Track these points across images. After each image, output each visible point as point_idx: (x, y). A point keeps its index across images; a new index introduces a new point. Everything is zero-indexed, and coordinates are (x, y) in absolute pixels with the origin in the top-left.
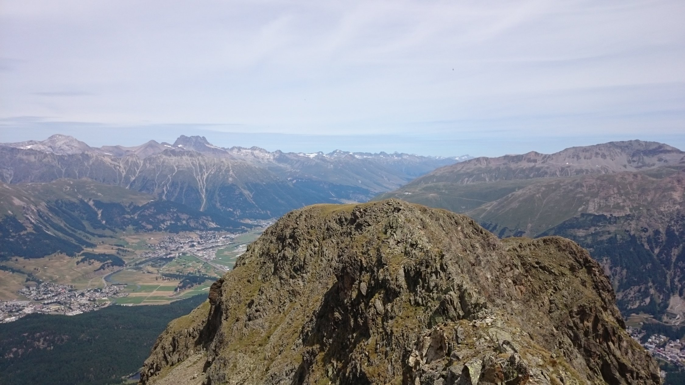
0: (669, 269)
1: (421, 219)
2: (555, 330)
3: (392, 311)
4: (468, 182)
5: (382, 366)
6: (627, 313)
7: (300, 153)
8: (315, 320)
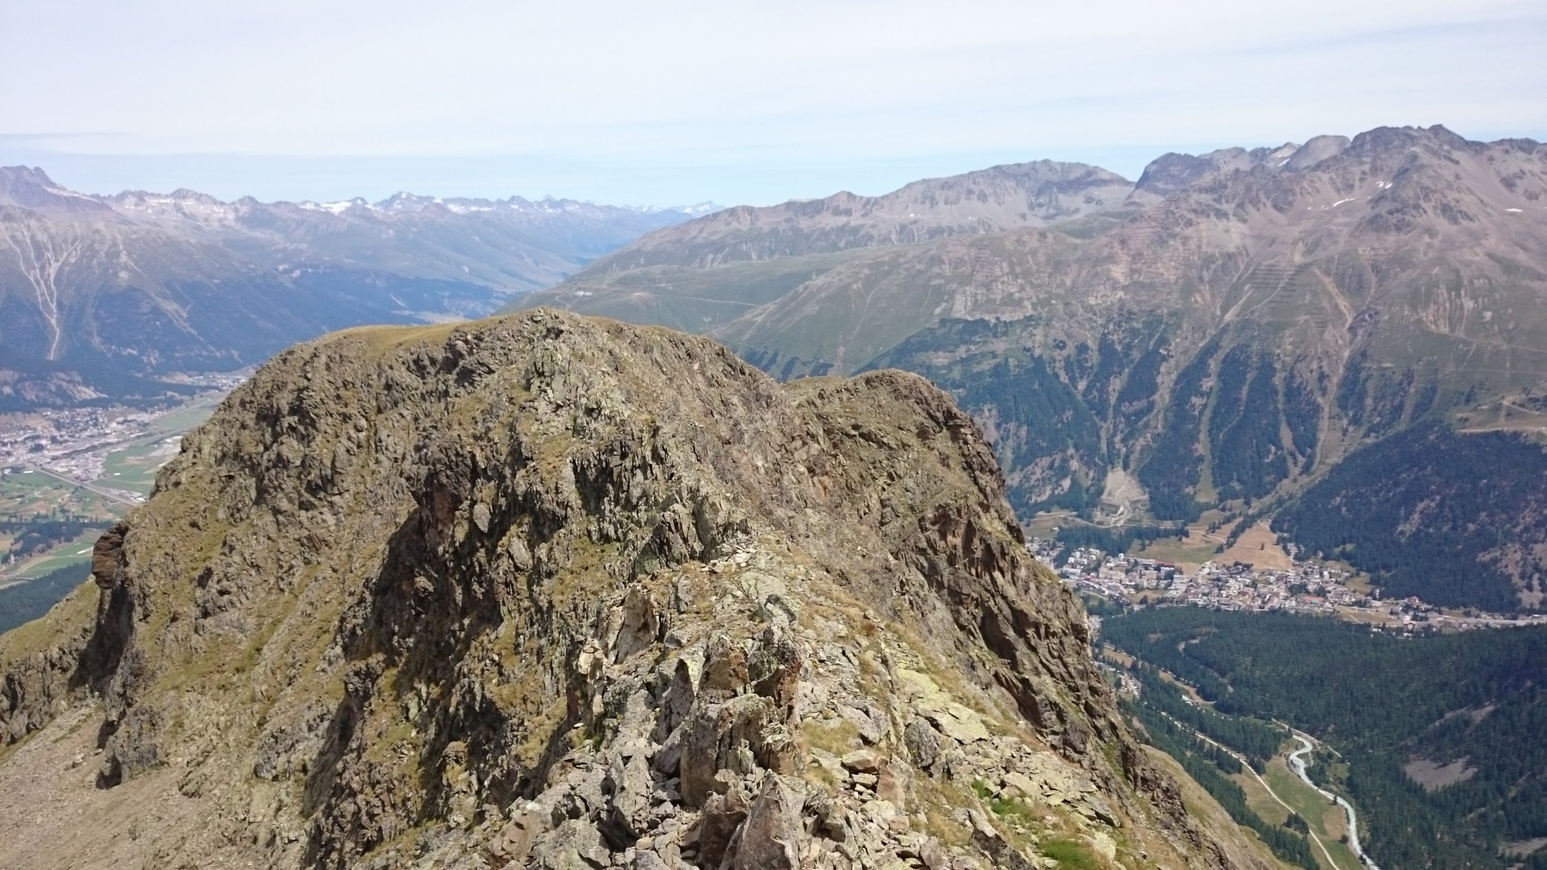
0: (1104, 419)
1: (610, 352)
2: (891, 558)
3: (549, 559)
4: (714, 264)
5: (530, 679)
6: (1028, 510)
7: (305, 202)
8: (369, 599)
